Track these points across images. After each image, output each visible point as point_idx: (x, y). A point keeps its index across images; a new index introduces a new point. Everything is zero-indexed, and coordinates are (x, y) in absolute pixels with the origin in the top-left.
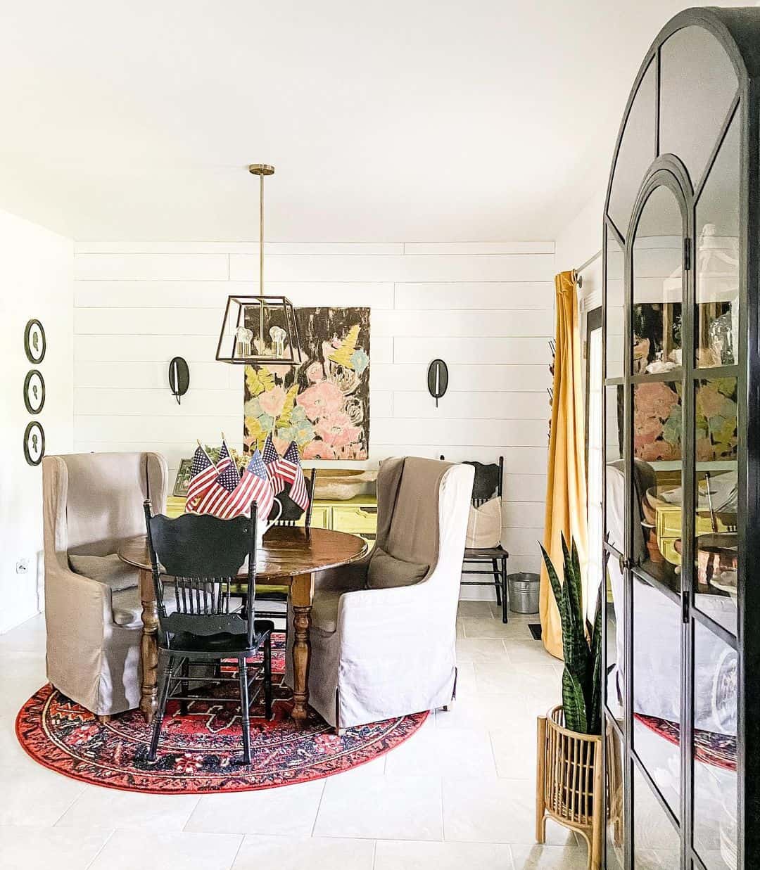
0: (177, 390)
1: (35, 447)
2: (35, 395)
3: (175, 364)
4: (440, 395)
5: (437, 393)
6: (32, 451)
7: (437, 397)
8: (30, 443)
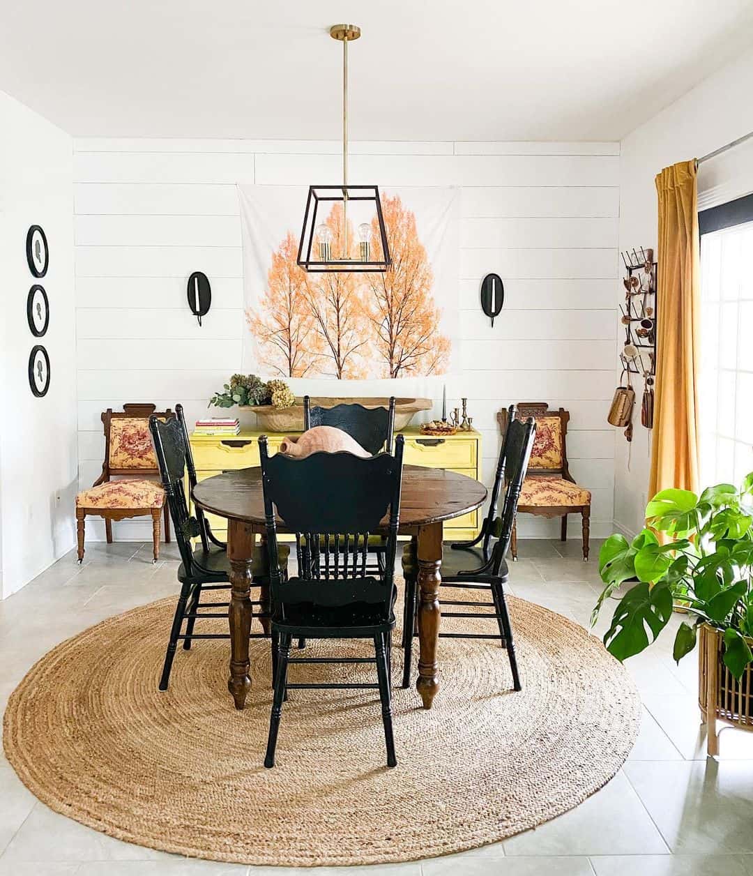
0: (198, 309)
1: (40, 375)
2: (39, 314)
3: (196, 279)
4: (497, 313)
5: (493, 311)
6: (37, 379)
7: (492, 315)
8: (36, 371)
